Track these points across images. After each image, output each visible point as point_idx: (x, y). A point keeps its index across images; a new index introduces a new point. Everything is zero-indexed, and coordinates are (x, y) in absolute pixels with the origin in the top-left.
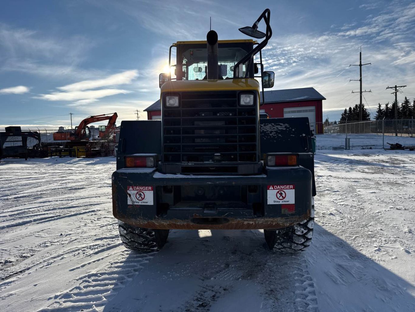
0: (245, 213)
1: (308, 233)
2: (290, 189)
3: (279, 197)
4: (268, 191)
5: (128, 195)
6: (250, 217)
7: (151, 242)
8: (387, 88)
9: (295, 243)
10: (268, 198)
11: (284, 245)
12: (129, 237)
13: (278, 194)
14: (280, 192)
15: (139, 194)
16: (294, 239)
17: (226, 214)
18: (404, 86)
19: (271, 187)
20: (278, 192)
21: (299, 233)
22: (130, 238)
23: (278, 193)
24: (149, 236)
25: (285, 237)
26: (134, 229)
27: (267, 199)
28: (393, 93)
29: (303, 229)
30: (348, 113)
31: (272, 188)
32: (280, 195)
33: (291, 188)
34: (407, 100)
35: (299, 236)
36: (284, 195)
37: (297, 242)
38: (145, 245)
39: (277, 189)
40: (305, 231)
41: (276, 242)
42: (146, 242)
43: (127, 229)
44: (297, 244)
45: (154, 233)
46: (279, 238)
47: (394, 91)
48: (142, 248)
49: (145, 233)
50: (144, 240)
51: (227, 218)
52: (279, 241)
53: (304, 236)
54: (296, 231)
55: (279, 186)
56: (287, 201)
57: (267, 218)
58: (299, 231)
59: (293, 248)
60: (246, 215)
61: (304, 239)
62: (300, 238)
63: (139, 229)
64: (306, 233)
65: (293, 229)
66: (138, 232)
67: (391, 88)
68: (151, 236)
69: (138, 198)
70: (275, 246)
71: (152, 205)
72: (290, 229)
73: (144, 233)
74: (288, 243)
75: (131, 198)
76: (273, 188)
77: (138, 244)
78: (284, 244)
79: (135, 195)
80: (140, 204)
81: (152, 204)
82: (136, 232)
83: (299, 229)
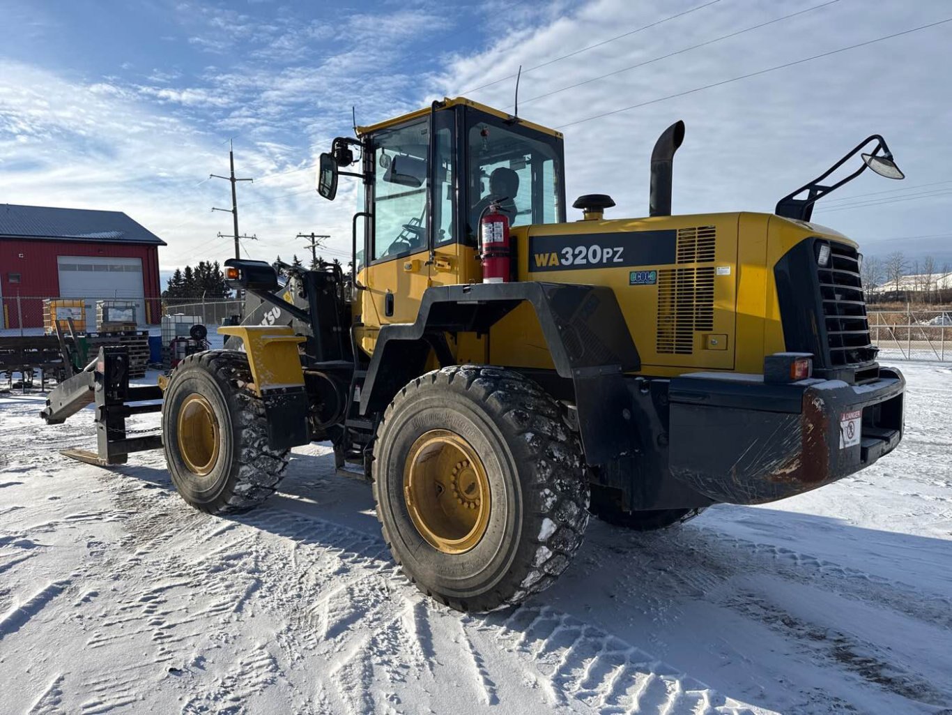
5: (841, 432)
8: (298, 236)
15: (850, 426)
18: (326, 237)
28: (308, 247)
30: (184, 280)
34: (298, 262)
47: (311, 244)
67: (305, 236)
69: (849, 434)
75: (843, 437)
79: (847, 429)
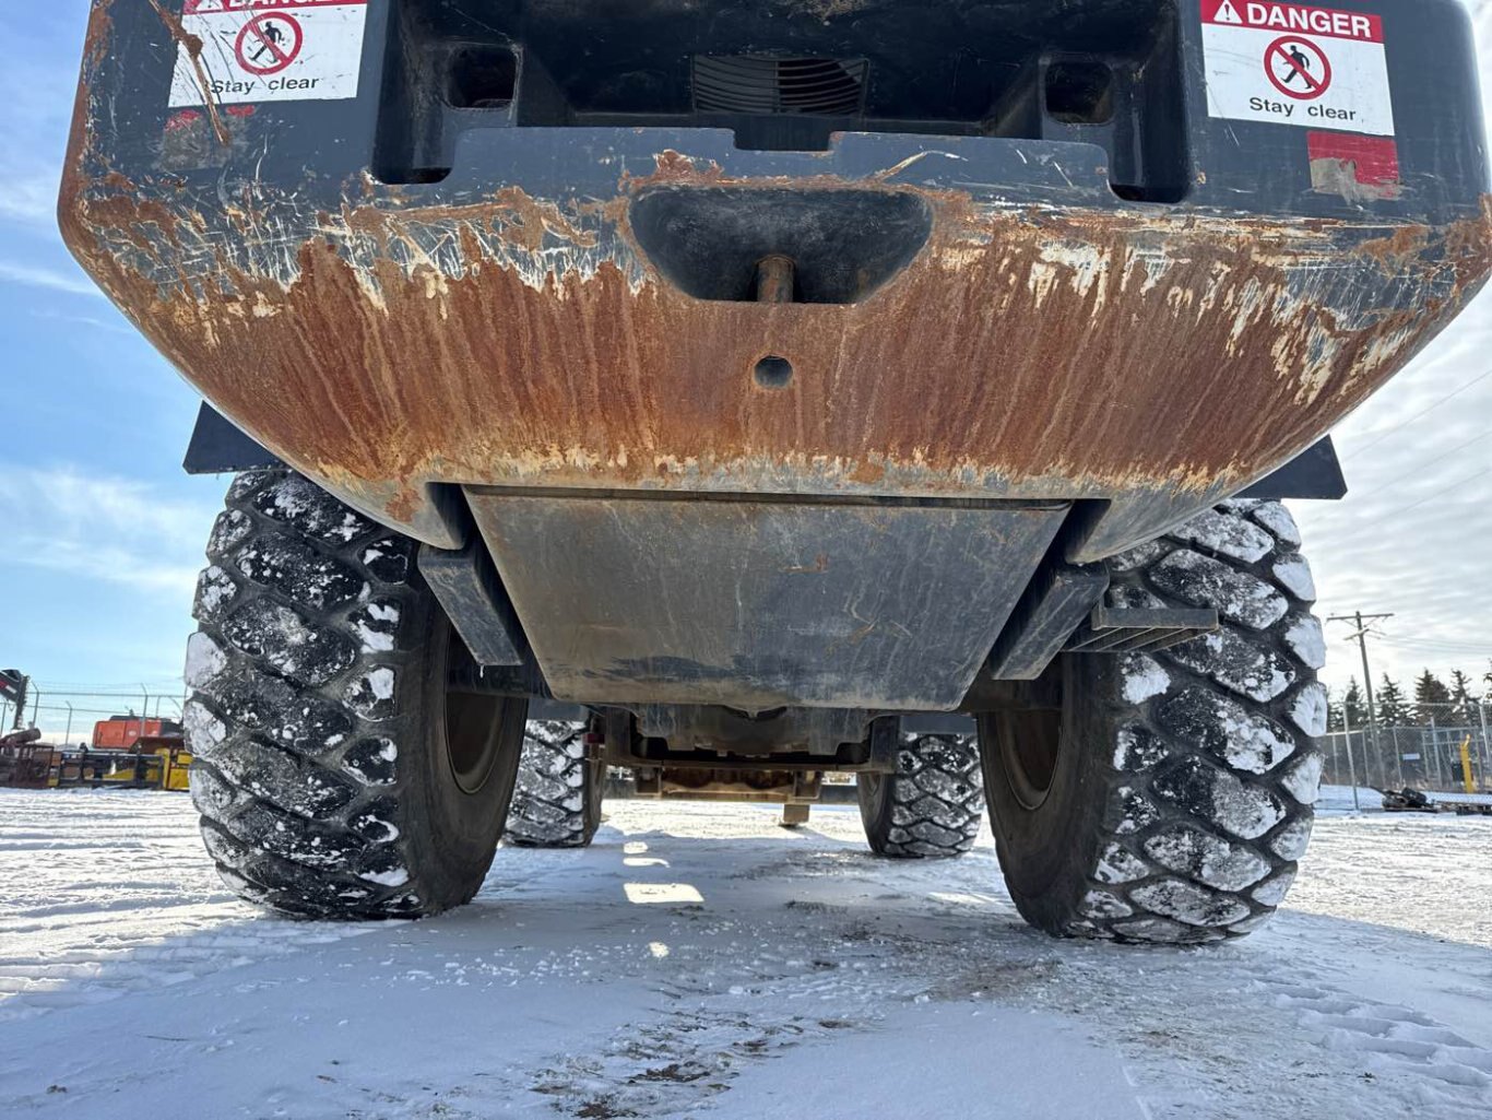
0: (1045, 158)
1: (1296, 766)
2: (1351, 37)
3: (1287, 80)
4: (1207, 29)
5: (182, 48)
6: (1087, 192)
7: (372, 818)
9: (1224, 834)
10: (1209, 76)
11: (1160, 852)
12: (239, 771)
13: (1276, 58)
14: (1286, 47)
15: (264, 28)
16: (1217, 803)
17: (908, 161)
18: (1387, 616)
19: (1223, 8)
20: (1275, 46)
21: (1248, 761)
22: (246, 780)
23: (1276, 53)
24: (357, 772)
25: (1164, 787)
26: (276, 715)
27: (1204, 85)
28: (1352, 637)
29: (1267, 736)
31: (1235, 17)
32: (1290, 68)
33: (1361, 32)
35: (1246, 777)
36: (1316, 71)
37: (1235, 829)
38: (334, 840)
39: (1265, 26)
40: (1282, 751)
41: (1109, 835)
42: (339, 820)
43: (234, 709)
44: (1236, 842)
45: (390, 753)
46: (1131, 798)
47: (1356, 631)
48: (313, 859)
49: (338, 745)
50: (325, 793)
51: (916, 190)
52: (1129, 824)
53: (1274, 784)
54: (1230, 744)
55: (1276, 10)
56: (1344, 115)
57: (1207, 212)
58: (1247, 744)
59: (1206, 872)
60: (1055, 178)
61: (1277, 808)
62: (1252, 794)
63: (306, 711)
64: (1286, 767)
65: (1211, 731)
66: (294, 734)
67: (1342, 618)
68: (371, 771)
69: (247, 55)
70: (1103, 866)
71: (348, 100)
72: (1198, 731)
73: (333, 740)
74: (1181, 831)
75: (197, 64)
76: (1243, 14)
77: (289, 827)
78: (1159, 844)
79: (232, 40)
80: (260, 94)
81: (349, 89)
82: (287, 735)
83: (1247, 734)
